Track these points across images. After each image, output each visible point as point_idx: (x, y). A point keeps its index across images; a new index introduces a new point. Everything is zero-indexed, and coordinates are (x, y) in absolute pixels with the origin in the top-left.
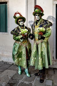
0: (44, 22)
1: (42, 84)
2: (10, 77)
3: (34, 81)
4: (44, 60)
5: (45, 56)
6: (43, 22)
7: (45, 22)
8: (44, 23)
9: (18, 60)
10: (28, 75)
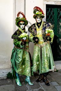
9: (22, 68)
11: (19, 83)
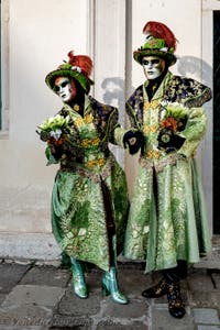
0: (181, 87)
1: (181, 320)
2: (48, 307)
3: (146, 314)
4: (182, 232)
5: (185, 216)
6: (177, 88)
7: (185, 88)
8: (180, 91)
9: (76, 235)
10: (116, 296)
11: (81, 287)
